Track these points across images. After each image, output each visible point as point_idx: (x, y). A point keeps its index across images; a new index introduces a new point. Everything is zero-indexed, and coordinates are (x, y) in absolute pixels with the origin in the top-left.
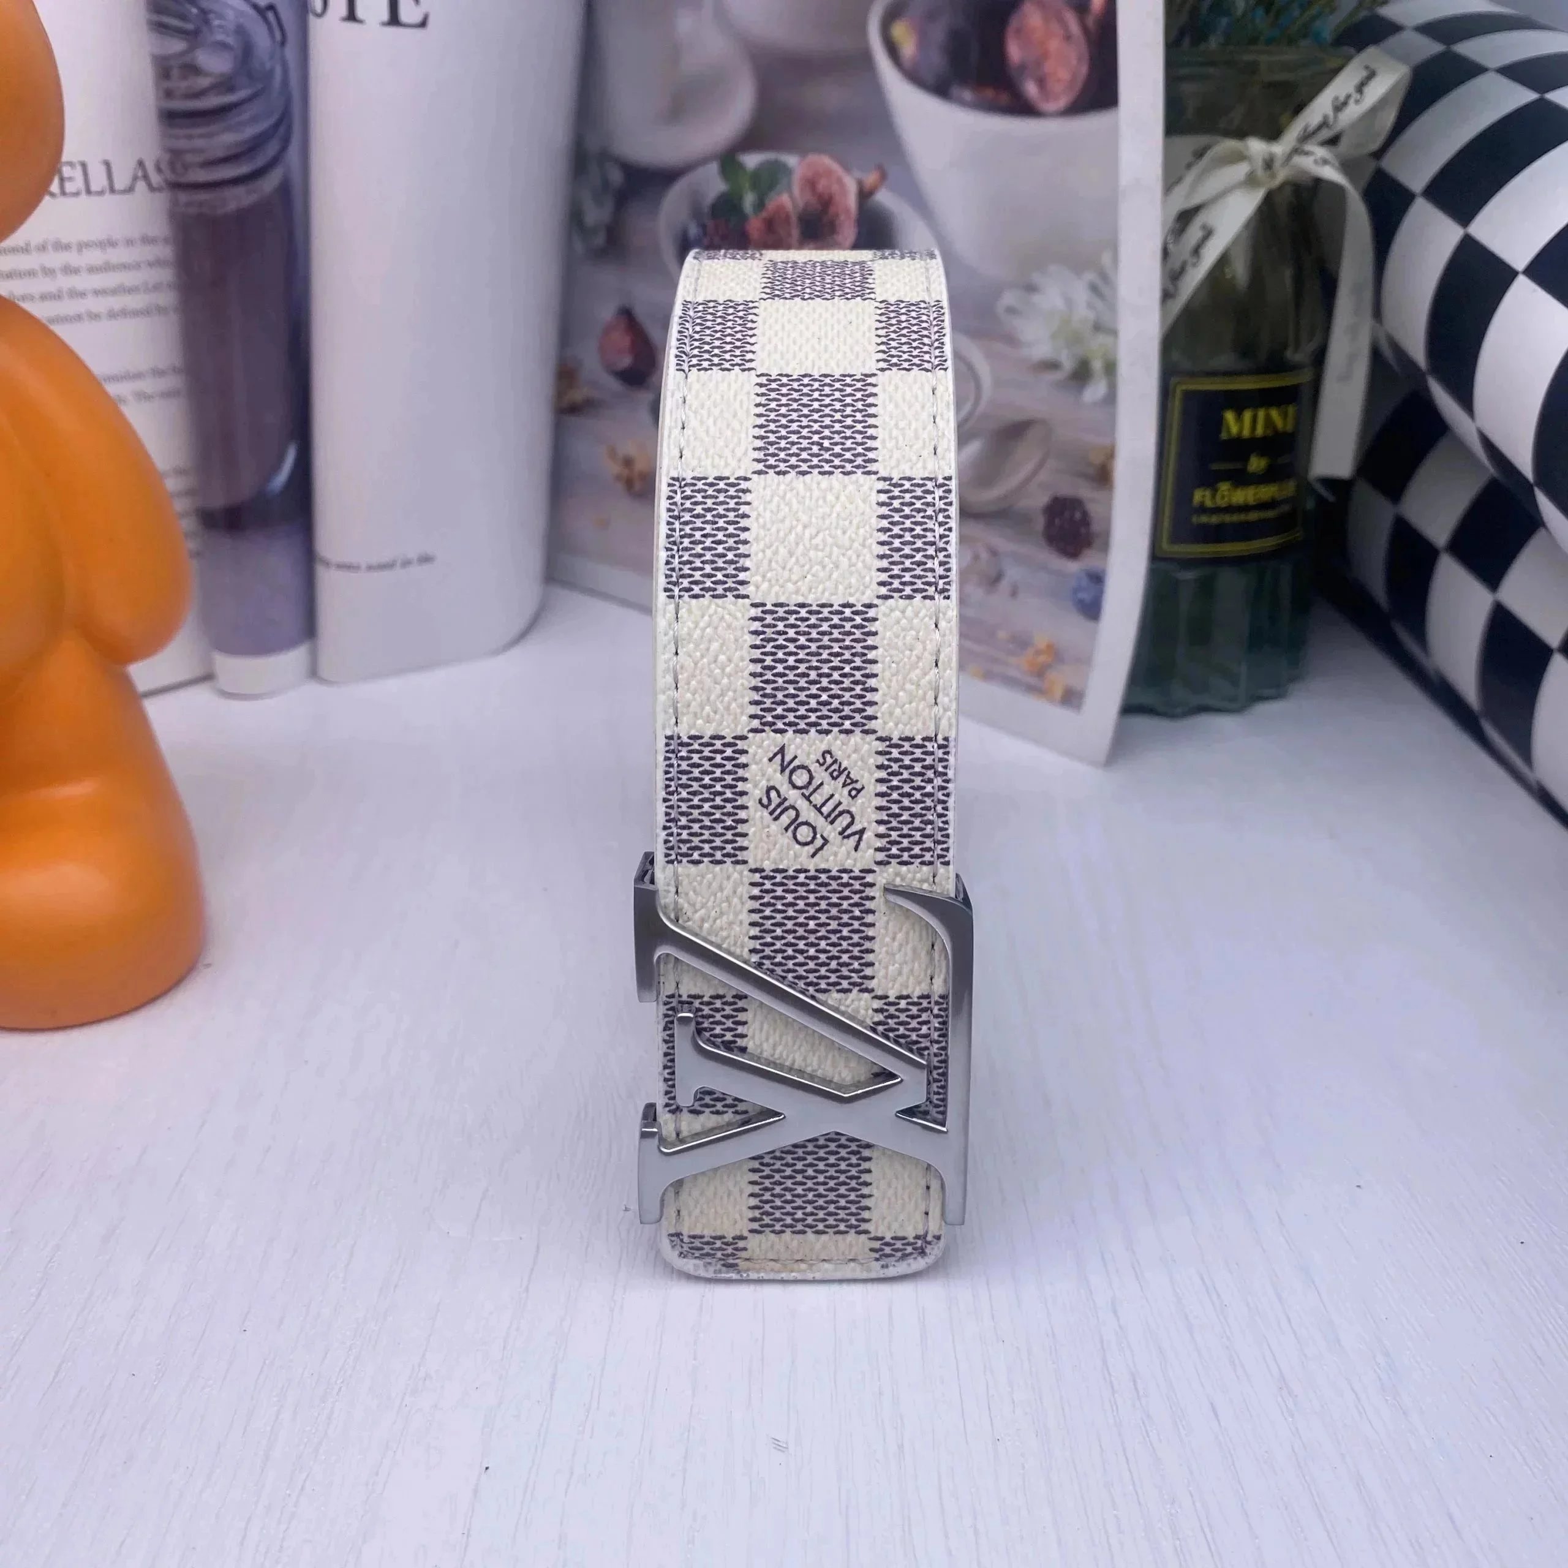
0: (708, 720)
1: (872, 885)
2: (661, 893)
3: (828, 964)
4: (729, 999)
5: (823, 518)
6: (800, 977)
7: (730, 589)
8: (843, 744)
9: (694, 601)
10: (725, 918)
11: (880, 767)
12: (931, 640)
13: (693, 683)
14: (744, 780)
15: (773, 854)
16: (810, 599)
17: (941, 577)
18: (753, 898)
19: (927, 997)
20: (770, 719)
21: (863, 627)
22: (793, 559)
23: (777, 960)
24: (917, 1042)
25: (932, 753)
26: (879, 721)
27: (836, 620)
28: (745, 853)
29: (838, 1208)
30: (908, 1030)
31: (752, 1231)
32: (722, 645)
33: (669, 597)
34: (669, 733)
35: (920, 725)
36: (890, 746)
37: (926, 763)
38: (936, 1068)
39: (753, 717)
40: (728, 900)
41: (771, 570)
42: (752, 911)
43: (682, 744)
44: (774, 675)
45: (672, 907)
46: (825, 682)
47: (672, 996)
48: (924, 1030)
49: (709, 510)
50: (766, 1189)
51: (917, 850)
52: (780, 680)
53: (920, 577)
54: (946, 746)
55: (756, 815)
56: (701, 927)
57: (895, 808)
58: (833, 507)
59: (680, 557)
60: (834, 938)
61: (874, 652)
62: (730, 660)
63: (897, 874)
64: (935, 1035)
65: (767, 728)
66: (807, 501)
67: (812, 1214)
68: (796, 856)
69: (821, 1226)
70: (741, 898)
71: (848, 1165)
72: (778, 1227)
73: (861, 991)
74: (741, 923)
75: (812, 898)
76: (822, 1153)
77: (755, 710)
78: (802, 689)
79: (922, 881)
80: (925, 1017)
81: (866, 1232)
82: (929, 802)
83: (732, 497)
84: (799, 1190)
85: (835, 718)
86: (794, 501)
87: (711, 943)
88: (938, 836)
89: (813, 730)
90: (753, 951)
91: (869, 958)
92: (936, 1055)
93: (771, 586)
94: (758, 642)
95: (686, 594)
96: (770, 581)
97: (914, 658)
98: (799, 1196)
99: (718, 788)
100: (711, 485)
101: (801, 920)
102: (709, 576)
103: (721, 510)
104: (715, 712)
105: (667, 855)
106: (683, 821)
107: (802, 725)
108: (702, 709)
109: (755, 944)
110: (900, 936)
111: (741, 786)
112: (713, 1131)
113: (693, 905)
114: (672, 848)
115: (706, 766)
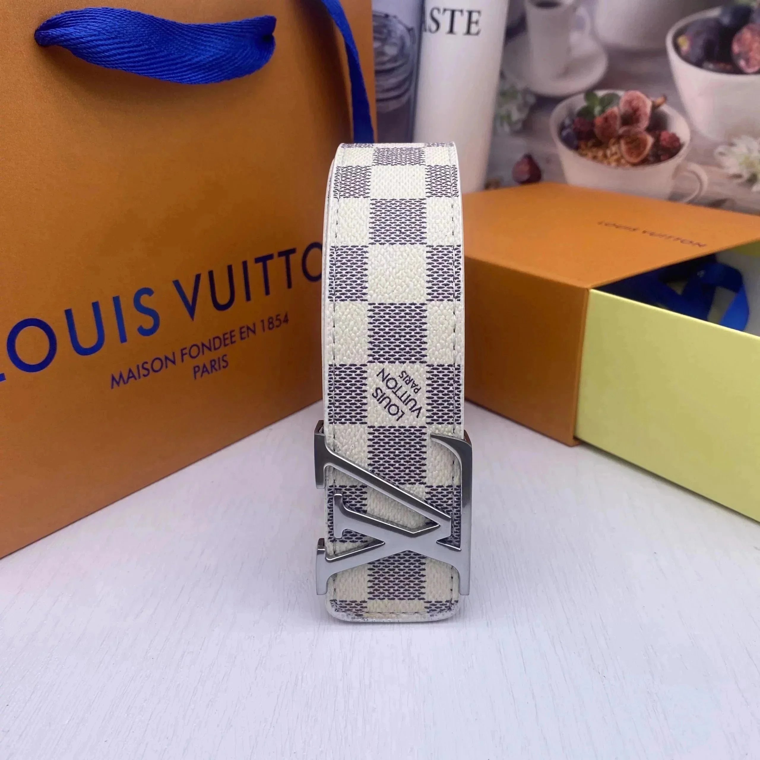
0: (349, 357)
1: (425, 434)
2: (327, 438)
3: (405, 471)
4: (359, 487)
5: (401, 264)
6: (392, 477)
7: (359, 297)
8: (411, 368)
9: (342, 302)
10: (356, 450)
11: (429, 379)
12: (452, 320)
13: (342, 340)
14: (365, 385)
15: (379, 419)
16: (396, 301)
17: (456, 291)
18: (369, 440)
19: (451, 486)
20: (377, 356)
21: (420, 314)
22: (388, 283)
23: (381, 469)
24: (447, 508)
25: (452, 372)
26: (428, 357)
27: (408, 311)
28: (366, 419)
29: (409, 587)
30: (442, 502)
31: (370, 599)
32: (355, 323)
33: (330, 300)
34: (331, 363)
35: (447, 359)
36: (433, 369)
37: (450, 377)
38: (455, 520)
39: (369, 355)
40: (358, 441)
41: (378, 288)
42: (369, 446)
43: (336, 368)
44: (379, 336)
45: (332, 444)
46: (403, 339)
47: (332, 486)
48: (450, 502)
49: (349, 261)
50: (376, 578)
51: (446, 417)
52: (382, 339)
53: (446, 291)
54: (459, 369)
55: (371, 401)
56: (345, 454)
57: (435, 398)
58: (406, 259)
59: (336, 282)
60: (407, 459)
61: (425, 326)
62: (359, 329)
63: (437, 429)
64: (455, 505)
65: (376, 361)
66: (394, 257)
67: (397, 590)
68: (390, 420)
69: (402, 596)
70: (364, 440)
71: (414, 567)
72: (381, 597)
73: (420, 483)
74: (364, 451)
75: (397, 440)
76: (402, 561)
77: (371, 352)
78: (392, 343)
79: (448, 432)
80: (450, 496)
81: (423, 599)
82: (451, 395)
83: (359, 255)
84: (392, 579)
85: (408, 356)
86: (388, 256)
87: (350, 461)
88: (456, 411)
89: (397, 362)
90: (370, 465)
91: (424, 468)
92: (455, 514)
93: (378, 296)
94: (372, 321)
95: (339, 299)
96: (377, 293)
97: (444, 328)
98: (391, 582)
99: (353, 388)
100: (350, 249)
101: (392, 450)
102: (349, 291)
103: (354, 261)
104: (352, 354)
105: (330, 420)
106: (337, 404)
107: (392, 359)
108: (346, 352)
109: (371, 462)
110: (438, 457)
111: (364, 388)
112: (350, 550)
113: (342, 443)
114: (332, 417)
115: (348, 378)
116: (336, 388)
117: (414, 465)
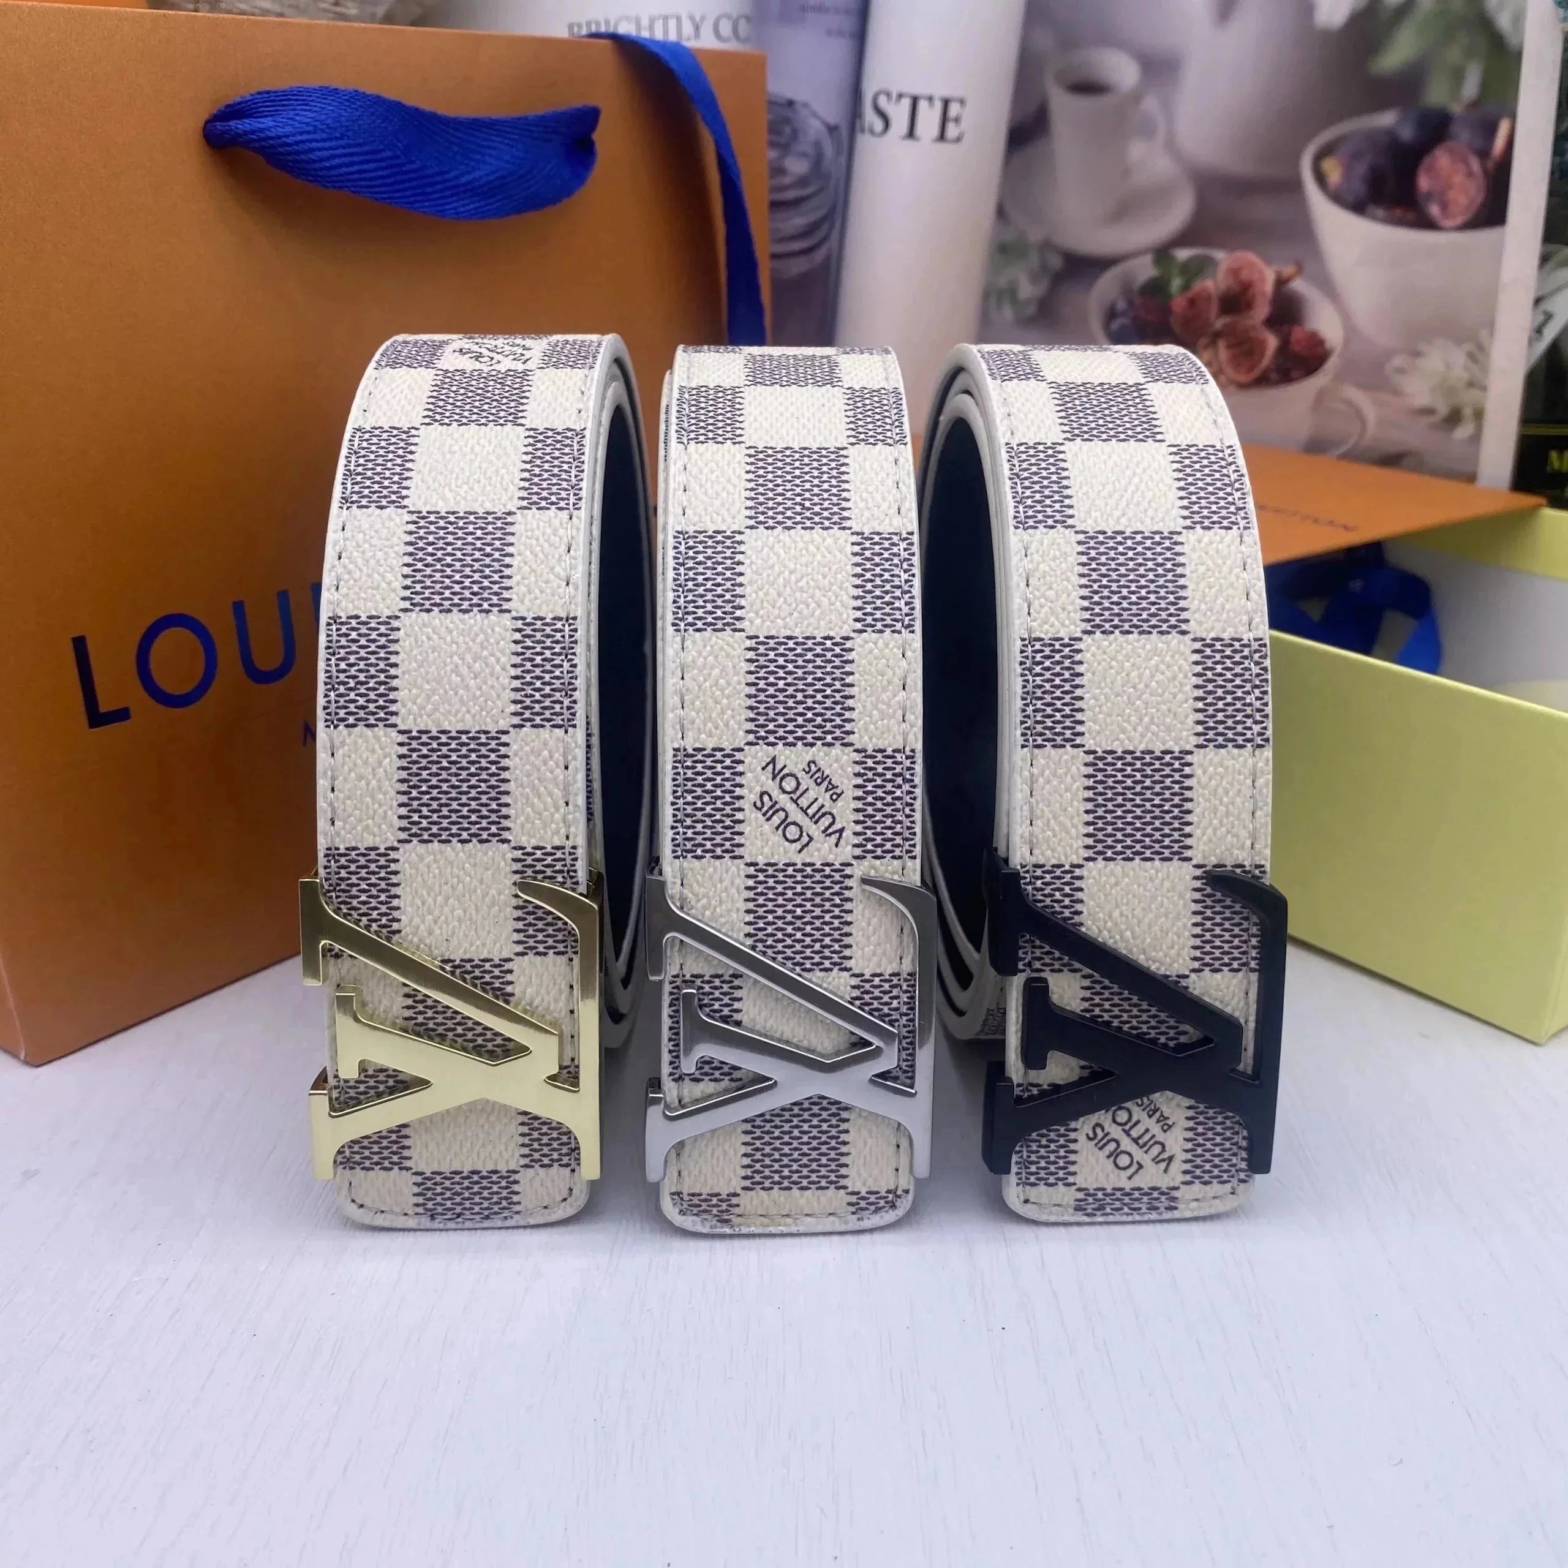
0: (710, 735)
1: (850, 877)
2: (669, 885)
3: (813, 947)
4: (727, 978)
5: (807, 566)
6: (787, 958)
7: (728, 624)
8: (826, 755)
9: (698, 634)
10: (724, 907)
11: (858, 775)
12: (899, 667)
13: (697, 703)
14: (741, 786)
15: (766, 850)
16: (797, 632)
17: (906, 615)
18: (748, 888)
19: (898, 974)
20: (763, 734)
21: (842, 656)
22: (782, 599)
23: (768, 943)
24: (889, 1015)
25: (901, 763)
26: (856, 735)
27: (819, 650)
28: (742, 849)
29: (819, 1166)
30: (881, 1004)
31: (745, 1188)
32: (722, 671)
33: (676, 630)
34: (676, 746)
35: (891, 739)
36: (866, 757)
37: (896, 771)
38: (905, 1038)
39: (748, 732)
40: (727, 890)
41: (762, 608)
42: (747, 900)
43: (687, 755)
44: (766, 696)
45: (678, 896)
46: (810, 702)
47: (677, 976)
48: (895, 1003)
49: (709, 558)
50: (757, 1149)
51: (888, 846)
52: (772, 701)
53: (888, 615)
54: (913, 757)
55: (751, 816)
56: (703, 915)
57: (870, 811)
58: (814, 556)
59: (685, 597)
60: (818, 923)
61: (851, 677)
62: (728, 684)
63: (873, 867)
64: (904, 1009)
65: (760, 742)
66: (793, 551)
67: (797, 1172)
68: (785, 852)
69: (805, 1183)
70: (738, 888)
71: (829, 1126)
72: (767, 1184)
73: (841, 970)
74: (738, 910)
75: (799, 889)
76: (806, 1115)
77: (751, 726)
78: (790, 708)
79: (894, 873)
80: (895, 992)
81: (845, 1187)
82: (898, 805)
83: (728, 548)
84: (786, 1150)
85: (819, 733)
86: (781, 551)
87: (712, 928)
88: (907, 834)
89: (800, 743)
90: (748, 935)
91: (848, 940)
92: (905, 1026)
93: (763, 622)
94: (752, 669)
95: (691, 629)
96: (762, 617)
97: (885, 683)
98: (786, 1155)
99: (719, 793)
100: (711, 537)
101: (789, 907)
102: (711, 613)
103: (719, 558)
104: (716, 728)
105: (674, 851)
106: (689, 822)
107: (791, 739)
108: (705, 725)
109: (750, 929)
110: (875, 921)
111: (738, 791)
112: (710, 1096)
113: (696, 895)
114: (678, 845)
115: (709, 774)
116: (686, 791)
117: (829, 935)
